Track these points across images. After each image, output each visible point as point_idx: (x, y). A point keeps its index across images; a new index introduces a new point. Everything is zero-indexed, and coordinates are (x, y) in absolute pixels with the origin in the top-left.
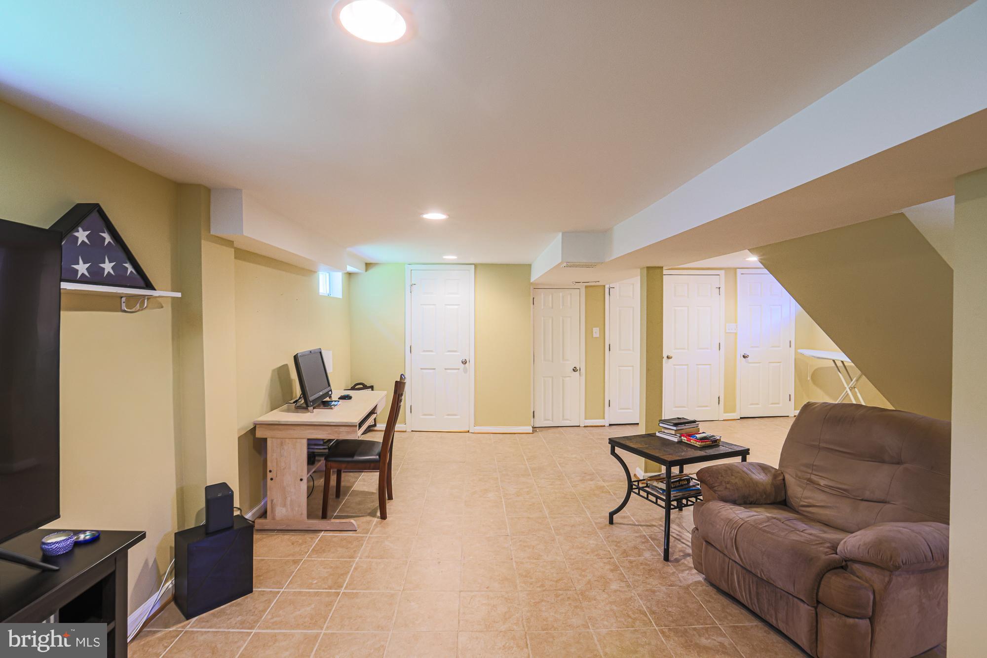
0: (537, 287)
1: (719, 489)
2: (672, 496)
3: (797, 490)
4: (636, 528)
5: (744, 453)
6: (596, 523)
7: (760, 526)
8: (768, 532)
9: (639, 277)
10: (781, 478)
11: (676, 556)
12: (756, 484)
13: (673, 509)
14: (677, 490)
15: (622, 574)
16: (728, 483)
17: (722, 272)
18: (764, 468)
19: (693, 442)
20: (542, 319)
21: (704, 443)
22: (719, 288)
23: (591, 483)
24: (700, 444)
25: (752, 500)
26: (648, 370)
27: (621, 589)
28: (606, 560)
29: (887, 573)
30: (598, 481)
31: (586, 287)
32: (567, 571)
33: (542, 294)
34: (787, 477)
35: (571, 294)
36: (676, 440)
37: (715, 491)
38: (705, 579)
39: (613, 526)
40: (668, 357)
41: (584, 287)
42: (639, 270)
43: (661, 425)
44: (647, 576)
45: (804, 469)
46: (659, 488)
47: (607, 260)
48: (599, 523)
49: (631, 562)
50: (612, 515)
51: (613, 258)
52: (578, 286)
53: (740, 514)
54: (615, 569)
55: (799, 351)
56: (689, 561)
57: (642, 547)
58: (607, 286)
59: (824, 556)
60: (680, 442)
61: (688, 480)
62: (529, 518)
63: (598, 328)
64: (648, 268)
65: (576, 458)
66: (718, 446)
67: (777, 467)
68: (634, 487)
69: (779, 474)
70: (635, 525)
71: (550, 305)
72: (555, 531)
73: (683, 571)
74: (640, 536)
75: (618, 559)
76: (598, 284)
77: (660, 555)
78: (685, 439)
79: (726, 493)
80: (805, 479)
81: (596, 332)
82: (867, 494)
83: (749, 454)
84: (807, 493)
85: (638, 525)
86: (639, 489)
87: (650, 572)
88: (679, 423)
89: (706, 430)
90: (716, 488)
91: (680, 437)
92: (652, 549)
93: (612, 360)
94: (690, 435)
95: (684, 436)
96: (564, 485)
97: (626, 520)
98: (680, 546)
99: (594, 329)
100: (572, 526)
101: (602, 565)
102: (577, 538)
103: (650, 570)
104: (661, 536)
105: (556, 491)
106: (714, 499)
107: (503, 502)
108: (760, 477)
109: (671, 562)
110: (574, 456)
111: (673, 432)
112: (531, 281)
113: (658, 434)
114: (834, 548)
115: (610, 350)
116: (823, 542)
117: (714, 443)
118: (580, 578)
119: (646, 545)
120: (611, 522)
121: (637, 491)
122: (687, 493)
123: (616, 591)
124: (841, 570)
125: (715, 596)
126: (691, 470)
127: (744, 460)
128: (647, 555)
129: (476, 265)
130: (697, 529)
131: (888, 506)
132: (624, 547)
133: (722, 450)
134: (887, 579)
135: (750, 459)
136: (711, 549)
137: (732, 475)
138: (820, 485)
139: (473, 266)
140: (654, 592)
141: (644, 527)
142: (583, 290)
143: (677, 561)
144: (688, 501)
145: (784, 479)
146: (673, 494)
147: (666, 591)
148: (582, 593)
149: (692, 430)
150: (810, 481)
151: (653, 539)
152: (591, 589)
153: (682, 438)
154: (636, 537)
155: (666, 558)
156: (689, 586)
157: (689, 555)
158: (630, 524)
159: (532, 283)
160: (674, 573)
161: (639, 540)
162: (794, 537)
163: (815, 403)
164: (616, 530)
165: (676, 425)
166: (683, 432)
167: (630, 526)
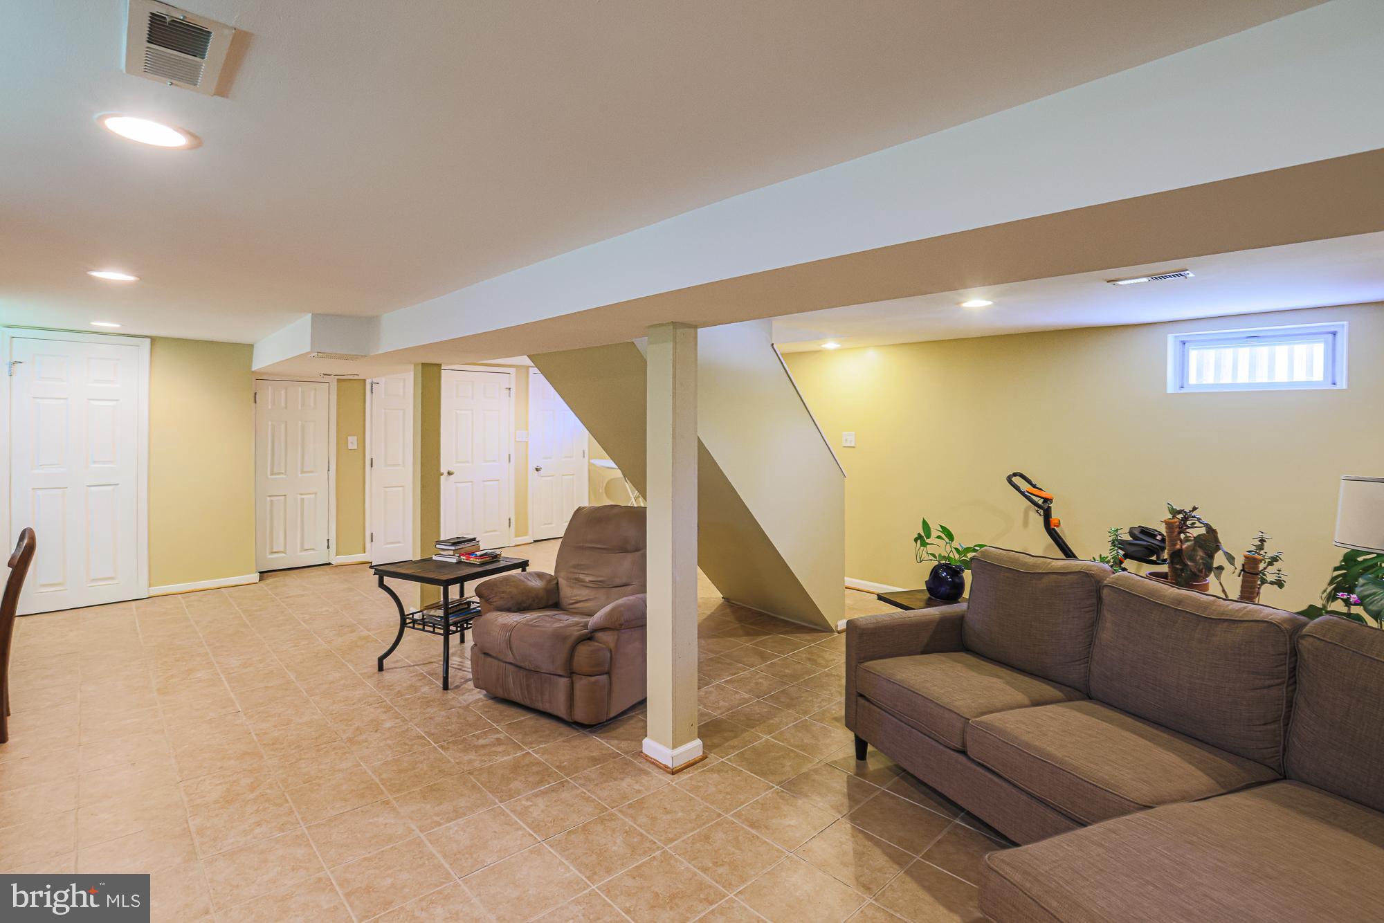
0: (260, 377)
1: (494, 600)
2: (450, 621)
3: (568, 592)
4: (411, 668)
5: (523, 565)
6: (361, 674)
7: (531, 623)
8: (538, 626)
9: (412, 373)
10: (555, 582)
11: (457, 683)
12: (529, 590)
13: (451, 634)
14: (455, 615)
15: (397, 712)
16: (503, 592)
17: (512, 371)
18: (540, 575)
19: (472, 560)
20: (270, 423)
21: (483, 560)
22: (510, 389)
23: (351, 635)
24: (480, 560)
25: (524, 605)
26: (423, 486)
27: (397, 725)
28: (376, 705)
29: (616, 632)
30: (362, 631)
31: (338, 380)
32: (329, 726)
33: (270, 388)
34: (560, 580)
35: (316, 389)
36: (454, 561)
37: (490, 603)
38: (485, 695)
39: (383, 672)
40: (450, 473)
41: (336, 380)
42: (413, 365)
43: (437, 546)
44: (425, 707)
45: (572, 570)
46: (437, 617)
47: (372, 354)
48: (365, 673)
49: (406, 700)
50: (381, 660)
51: (380, 352)
52: (326, 379)
53: (514, 618)
54: (389, 709)
55: (592, 461)
56: (471, 684)
57: (419, 684)
58: (368, 382)
59: (577, 632)
60: (459, 562)
61: (469, 603)
62: (266, 687)
63: (356, 437)
64: (423, 364)
65: (327, 611)
66: (499, 561)
67: (553, 574)
68: (408, 621)
69: (554, 579)
70: (410, 666)
71: (283, 405)
72: (306, 692)
73: (463, 694)
74: (417, 675)
75: (391, 700)
76: (356, 377)
77: (438, 686)
78: (464, 558)
79: (500, 603)
80: (573, 579)
81: (353, 442)
82: (618, 581)
83: (528, 565)
84: (576, 591)
85: (414, 666)
86: (414, 621)
87: (427, 702)
88: (456, 542)
89: (485, 545)
90: (490, 600)
91: (459, 557)
92: (431, 683)
93: (374, 480)
94: (470, 554)
95: (463, 555)
96: (313, 643)
97: (400, 663)
98: (461, 674)
99: (349, 438)
100: (331, 683)
101: (372, 710)
102: (337, 693)
103: (428, 702)
104: (440, 671)
105: (302, 651)
106: (489, 611)
107: (224, 679)
108: (537, 584)
109: (451, 689)
110: (324, 609)
111: (451, 553)
112: (253, 369)
113: (435, 558)
114: (585, 626)
115: (372, 466)
116: (576, 624)
117: (495, 558)
118: (346, 728)
119: (423, 681)
120: (381, 668)
121: (411, 625)
122: (467, 617)
123: (389, 728)
124: (588, 641)
125: (494, 706)
126: (471, 587)
127: (524, 570)
128: (425, 689)
129: (153, 340)
130: (476, 645)
131: (631, 587)
132: (398, 688)
133: (502, 564)
134: (616, 637)
135: (528, 569)
136: (489, 659)
137: (507, 585)
138: (584, 582)
139: (148, 340)
140: (431, 718)
141: (421, 666)
142: (334, 385)
143: (457, 687)
144: (467, 624)
145: (557, 583)
146: (452, 620)
147: (445, 715)
148: (350, 740)
149: (473, 549)
150: (578, 580)
151: (431, 675)
152: (361, 734)
153: (462, 557)
154: (411, 677)
155: (446, 687)
156: (469, 705)
157: (469, 680)
158: (404, 667)
159: (253, 372)
160: (453, 698)
161: (415, 679)
162: (558, 625)
163: (585, 508)
164: (386, 676)
165: (454, 544)
166: (462, 551)
167: (405, 668)
